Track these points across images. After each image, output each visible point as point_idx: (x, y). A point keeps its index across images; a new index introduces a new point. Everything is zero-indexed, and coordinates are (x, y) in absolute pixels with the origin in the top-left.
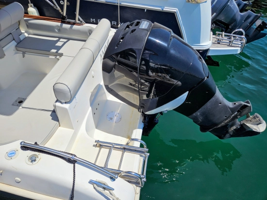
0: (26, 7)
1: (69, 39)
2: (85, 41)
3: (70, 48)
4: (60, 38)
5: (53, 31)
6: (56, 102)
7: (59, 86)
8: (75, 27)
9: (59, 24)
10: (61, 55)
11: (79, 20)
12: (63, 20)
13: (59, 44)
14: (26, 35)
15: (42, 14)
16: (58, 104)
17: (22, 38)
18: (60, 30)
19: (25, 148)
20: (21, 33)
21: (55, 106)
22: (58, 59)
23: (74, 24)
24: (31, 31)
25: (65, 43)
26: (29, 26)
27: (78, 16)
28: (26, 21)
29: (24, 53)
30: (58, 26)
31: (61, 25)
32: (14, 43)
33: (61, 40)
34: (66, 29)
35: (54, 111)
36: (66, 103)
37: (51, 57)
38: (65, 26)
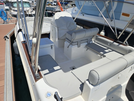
1: (113, 50)
2: (124, 55)
4: (108, 48)
5: (107, 44)
6: (87, 80)
7: (94, 73)
8: (121, 46)
9: (112, 42)
10: (105, 56)
11: (126, 43)
12: (115, 40)
13: (107, 51)
14: (93, 42)
15: (106, 36)
16: (87, 82)
17: (91, 42)
18: (111, 44)
19: (55, 97)
20: (92, 41)
21: (85, 82)
22: (102, 58)
23: (121, 44)
24: (96, 41)
25: (110, 51)
26: (97, 39)
27: (126, 41)
28: (97, 36)
29: (88, 49)
30: (111, 42)
31: (113, 43)
32: (86, 43)
33: (109, 49)
34: (115, 45)
35: (83, 84)
36: (92, 84)
37: (98, 55)
38: (115, 43)
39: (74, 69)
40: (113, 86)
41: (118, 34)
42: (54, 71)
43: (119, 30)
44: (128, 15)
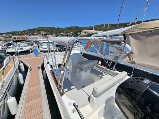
0: (99, 61)
1: (107, 74)
2: (114, 76)
3: (107, 77)
4: (105, 72)
5: (104, 70)
6: (92, 94)
7: (95, 89)
8: (111, 71)
9: (106, 68)
10: (102, 78)
11: (114, 69)
12: (108, 67)
13: (103, 74)
14: (95, 68)
15: (102, 64)
16: (92, 95)
17: (93, 69)
18: (106, 70)
19: (74, 105)
20: (94, 68)
21: (91, 95)
22: (101, 79)
23: (112, 70)
24: (97, 68)
25: (106, 74)
26: (97, 66)
27: (114, 67)
28: (97, 65)
29: (92, 73)
31: (107, 69)
32: (91, 70)
33: (105, 73)
34: (108, 70)
35: (90, 97)
36: (95, 97)
37: (99, 77)
38: (108, 69)
39: (83, 87)
40: (108, 97)
41: (109, 64)
42: (71, 89)
43: (109, 61)
44: (113, 53)
